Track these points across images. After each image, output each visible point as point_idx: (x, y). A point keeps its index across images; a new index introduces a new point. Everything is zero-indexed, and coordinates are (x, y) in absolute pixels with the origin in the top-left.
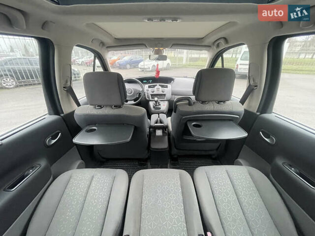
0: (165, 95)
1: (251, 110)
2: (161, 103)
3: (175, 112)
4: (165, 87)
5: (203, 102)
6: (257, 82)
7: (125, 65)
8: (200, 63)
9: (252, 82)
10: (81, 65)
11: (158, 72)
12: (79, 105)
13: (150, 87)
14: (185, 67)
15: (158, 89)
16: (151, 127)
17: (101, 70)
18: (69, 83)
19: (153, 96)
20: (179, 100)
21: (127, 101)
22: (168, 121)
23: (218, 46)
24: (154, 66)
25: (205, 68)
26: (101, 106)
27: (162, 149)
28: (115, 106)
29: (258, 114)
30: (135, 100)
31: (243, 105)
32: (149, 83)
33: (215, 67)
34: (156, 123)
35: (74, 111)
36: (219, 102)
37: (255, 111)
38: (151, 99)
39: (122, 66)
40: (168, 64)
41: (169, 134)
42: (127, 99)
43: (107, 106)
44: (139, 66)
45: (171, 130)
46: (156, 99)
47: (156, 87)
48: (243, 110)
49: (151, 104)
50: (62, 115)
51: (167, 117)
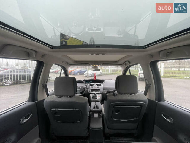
0: (99, 90)
1: (152, 99)
2: (97, 95)
3: (106, 100)
4: (99, 85)
5: (122, 94)
6: (150, 82)
7: (77, 73)
8: (118, 72)
9: (147, 83)
11: (95, 77)
13: (90, 85)
14: (110, 74)
15: (95, 86)
16: (90, 111)
19: (92, 90)
20: (107, 93)
21: (76, 94)
22: (102, 107)
24: (93, 74)
25: (121, 75)
26: (61, 96)
27: (98, 128)
28: (70, 96)
30: (81, 93)
32: (90, 83)
34: (94, 108)
37: (155, 100)
38: (91, 92)
40: (101, 73)
41: (103, 117)
42: (77, 92)
43: (65, 96)
44: (85, 74)
45: (104, 113)
46: (94, 92)
49: (91, 95)
50: (36, 102)
51: (101, 105)
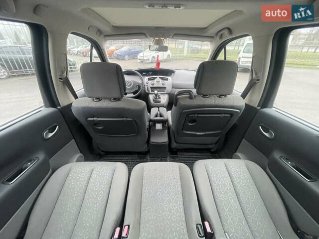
0: (165, 88)
1: (251, 104)
2: (162, 96)
3: (176, 106)
4: (165, 80)
5: (204, 96)
6: (259, 75)
7: (124, 56)
8: (201, 55)
9: (254, 76)
10: (77, 54)
11: (158, 64)
12: (76, 97)
13: (149, 79)
14: (186, 58)
15: (158, 81)
16: (150, 121)
17: (99, 60)
18: (65, 74)
19: (153, 88)
20: (180, 93)
21: (126, 94)
22: (168, 115)
23: (221, 37)
24: (154, 57)
25: (207, 60)
26: (99, 99)
27: (162, 143)
28: (114, 99)
29: (259, 108)
30: (134, 93)
31: (244, 99)
32: (149, 75)
33: (217, 60)
34: (156, 116)
35: (71, 104)
36: (220, 96)
37: (256, 106)
38: (151, 92)
39: (121, 57)
40: (169, 55)
41: (169, 128)
42: (127, 91)
43: (105, 98)
44: (139, 57)
45: (171, 123)
46: (156, 92)
47: (156, 80)
48: (244, 104)
49: (151, 97)
50: (59, 107)
51: (167, 111)
